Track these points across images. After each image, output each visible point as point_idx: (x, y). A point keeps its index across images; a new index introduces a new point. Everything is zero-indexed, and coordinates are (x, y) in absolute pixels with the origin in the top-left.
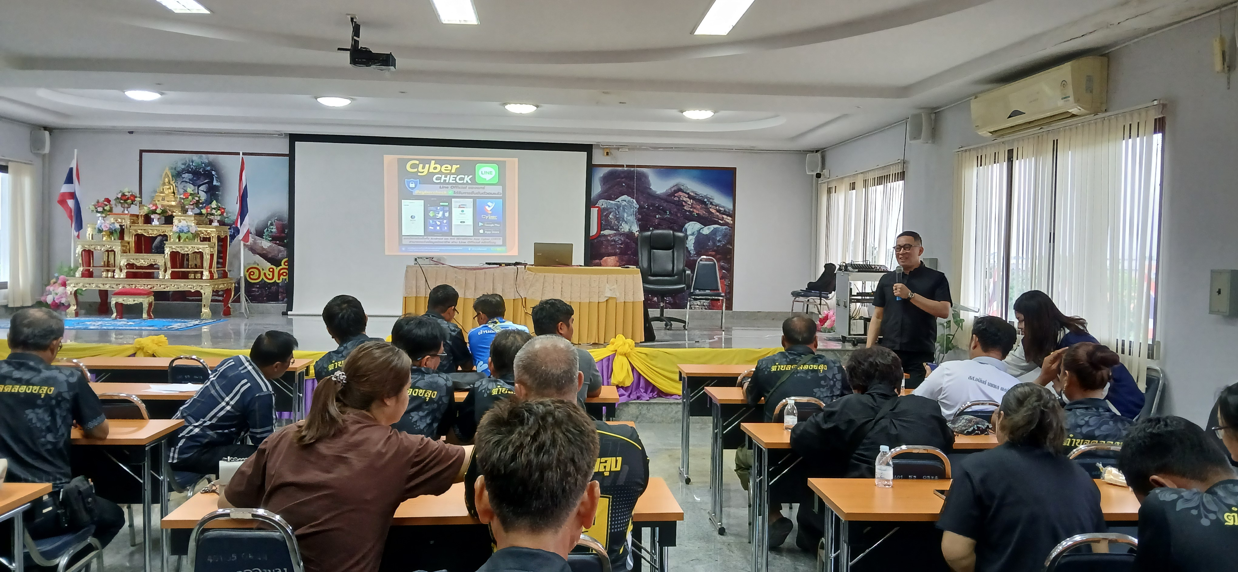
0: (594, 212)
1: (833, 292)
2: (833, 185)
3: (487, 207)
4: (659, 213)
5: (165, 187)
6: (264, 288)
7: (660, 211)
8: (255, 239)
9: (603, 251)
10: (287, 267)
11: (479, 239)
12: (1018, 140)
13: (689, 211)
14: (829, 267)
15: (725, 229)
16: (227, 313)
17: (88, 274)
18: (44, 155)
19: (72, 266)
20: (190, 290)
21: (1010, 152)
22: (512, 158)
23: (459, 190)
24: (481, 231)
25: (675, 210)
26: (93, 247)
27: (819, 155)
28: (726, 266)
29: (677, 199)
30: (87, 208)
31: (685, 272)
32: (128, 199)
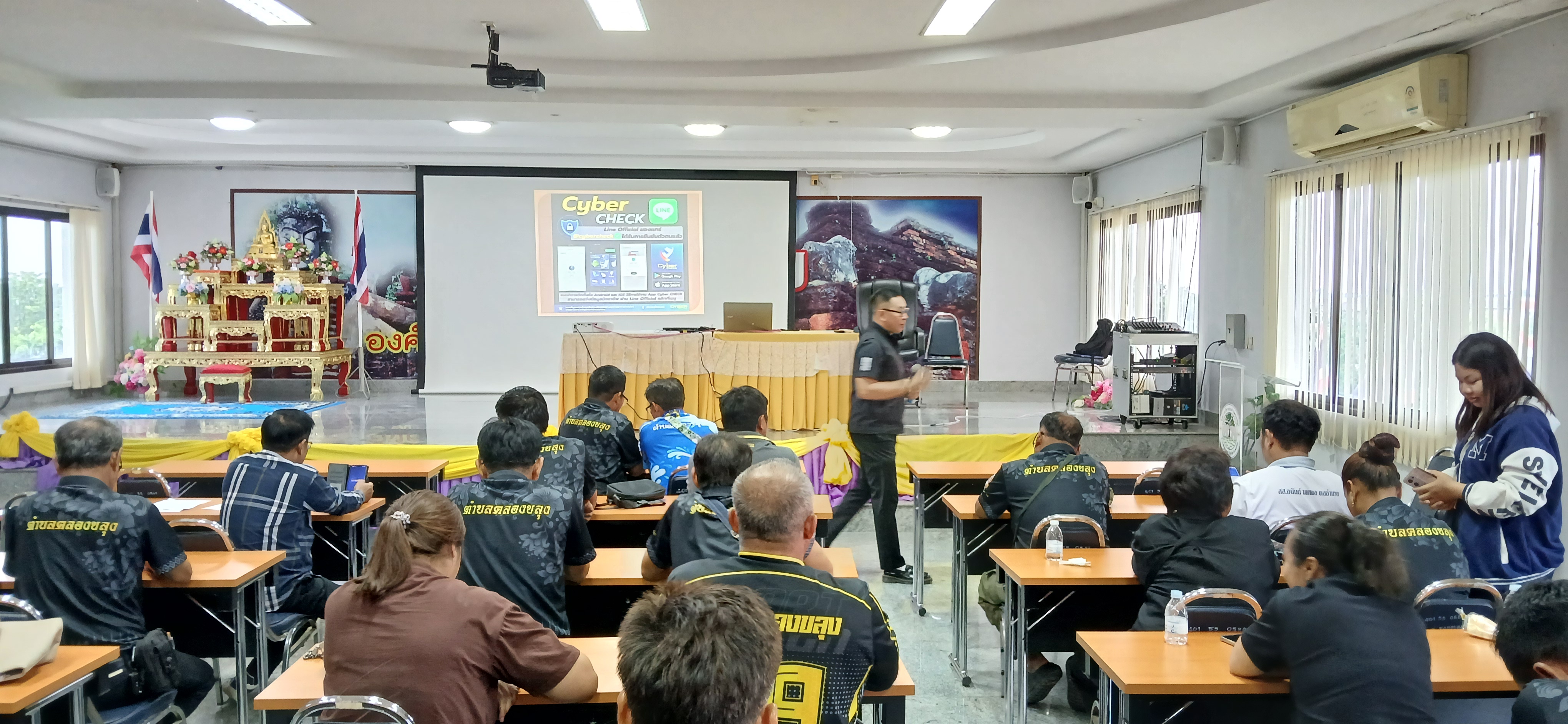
0: (800, 257)
1: (1109, 356)
2: (1107, 217)
3: (664, 254)
4: (884, 258)
5: (262, 236)
6: (389, 360)
7: (884, 255)
8: (376, 299)
9: (812, 307)
10: (416, 333)
11: (655, 295)
12: (1349, 163)
13: (921, 254)
14: (1104, 324)
15: (969, 276)
16: (343, 392)
17: (171, 347)
18: (113, 199)
19: (151, 337)
20: (296, 365)
21: (1340, 177)
22: (695, 190)
23: (628, 233)
24: (658, 285)
25: (903, 252)
26: (176, 313)
27: (1089, 178)
28: (970, 323)
29: (906, 239)
30: (167, 264)
31: (917, 334)
32: (217, 252)
